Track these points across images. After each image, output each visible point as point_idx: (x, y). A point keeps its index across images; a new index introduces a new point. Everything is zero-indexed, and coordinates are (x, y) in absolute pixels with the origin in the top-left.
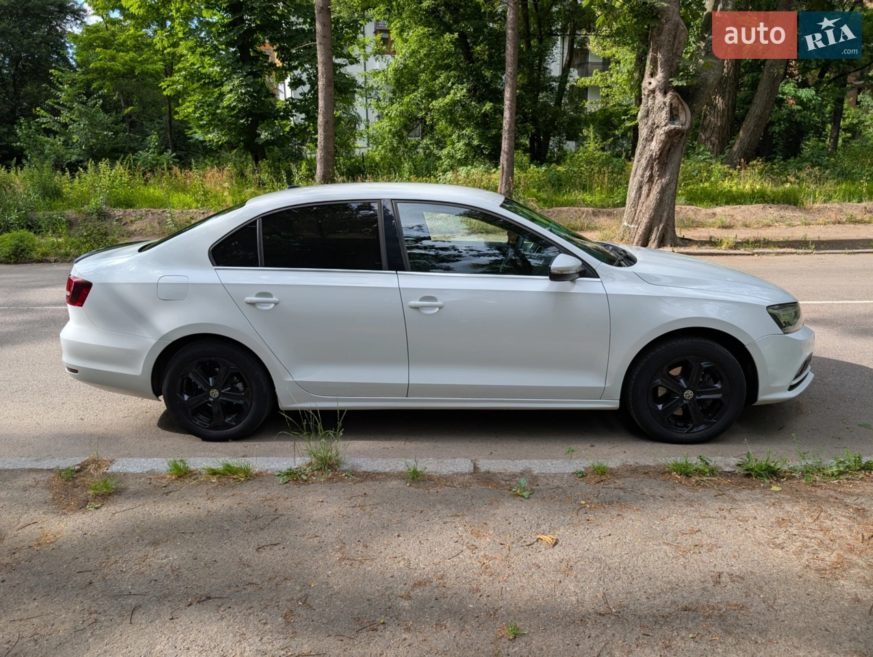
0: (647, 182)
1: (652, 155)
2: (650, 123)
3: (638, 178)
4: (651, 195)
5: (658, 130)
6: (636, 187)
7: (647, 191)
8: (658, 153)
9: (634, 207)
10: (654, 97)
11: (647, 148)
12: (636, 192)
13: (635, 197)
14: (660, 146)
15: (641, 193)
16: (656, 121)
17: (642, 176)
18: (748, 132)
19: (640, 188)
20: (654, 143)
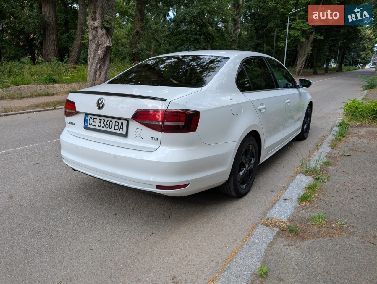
0: (99, 69)
1: (99, 57)
2: (96, 42)
3: (94, 68)
4: (102, 76)
5: (101, 46)
6: (93, 72)
7: (99, 73)
8: (102, 56)
9: (93, 81)
10: (97, 30)
11: (96, 54)
12: (94, 74)
13: (94, 76)
14: (103, 53)
15: (96, 74)
16: (100, 42)
17: (96, 67)
18: (75, 52)
19: (96, 72)
20: (99, 52)
